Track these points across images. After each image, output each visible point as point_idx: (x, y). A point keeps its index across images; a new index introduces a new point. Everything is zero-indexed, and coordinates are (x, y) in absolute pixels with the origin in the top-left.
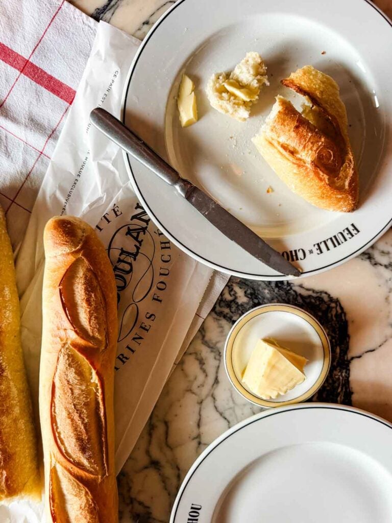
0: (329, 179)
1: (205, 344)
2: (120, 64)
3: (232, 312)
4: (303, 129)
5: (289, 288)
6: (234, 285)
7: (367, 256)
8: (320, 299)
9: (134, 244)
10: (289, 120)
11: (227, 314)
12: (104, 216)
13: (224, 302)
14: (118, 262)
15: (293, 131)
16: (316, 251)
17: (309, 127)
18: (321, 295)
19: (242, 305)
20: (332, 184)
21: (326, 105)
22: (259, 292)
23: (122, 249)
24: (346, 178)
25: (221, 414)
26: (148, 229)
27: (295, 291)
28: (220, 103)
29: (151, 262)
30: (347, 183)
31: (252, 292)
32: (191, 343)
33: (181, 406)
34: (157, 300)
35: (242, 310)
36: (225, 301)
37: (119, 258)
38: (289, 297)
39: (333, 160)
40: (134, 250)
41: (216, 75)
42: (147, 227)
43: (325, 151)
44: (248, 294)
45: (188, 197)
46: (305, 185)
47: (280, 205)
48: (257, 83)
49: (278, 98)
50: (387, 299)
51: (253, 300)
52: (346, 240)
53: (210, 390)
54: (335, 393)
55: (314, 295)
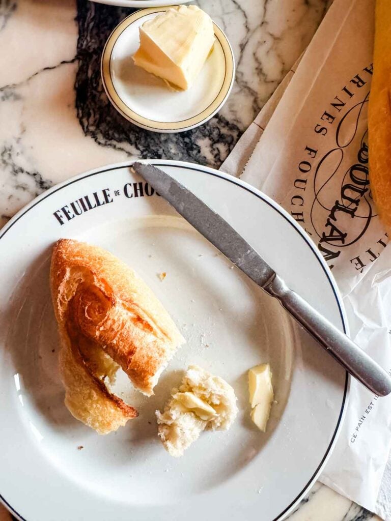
0: (93, 280)
1: (254, 91)
2: (348, 451)
3: (217, 128)
4: (124, 350)
5: (145, 153)
6: (213, 162)
7: (45, 185)
8: (107, 137)
9: (337, 221)
10: (141, 364)
11: (224, 127)
12: (375, 258)
13: (227, 142)
14: (359, 200)
15: (136, 348)
16: (111, 193)
17: (115, 351)
18: (106, 142)
19: (205, 136)
20: (89, 274)
21: (85, 380)
22: (183, 151)
23: (353, 216)
24: (68, 282)
25: (239, 7)
26: (320, 239)
27: (138, 148)
28: (223, 390)
29: (316, 198)
30: (68, 274)
31: (191, 152)
32: (272, 94)
33: (288, 21)
34: (311, 150)
35: (204, 130)
36: (225, 143)
37: (357, 205)
38: (145, 142)
39: (85, 306)
40: (338, 214)
41: (224, 429)
42: (321, 241)
43: (96, 319)
44: (195, 149)
45: (272, 274)
46: (122, 277)
47: (150, 256)
48: (172, 415)
49: (149, 394)
50: (24, 131)
51: (191, 142)
52: (72, 205)
53: (250, 37)
54: (97, 21)
55: (114, 142)
